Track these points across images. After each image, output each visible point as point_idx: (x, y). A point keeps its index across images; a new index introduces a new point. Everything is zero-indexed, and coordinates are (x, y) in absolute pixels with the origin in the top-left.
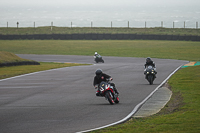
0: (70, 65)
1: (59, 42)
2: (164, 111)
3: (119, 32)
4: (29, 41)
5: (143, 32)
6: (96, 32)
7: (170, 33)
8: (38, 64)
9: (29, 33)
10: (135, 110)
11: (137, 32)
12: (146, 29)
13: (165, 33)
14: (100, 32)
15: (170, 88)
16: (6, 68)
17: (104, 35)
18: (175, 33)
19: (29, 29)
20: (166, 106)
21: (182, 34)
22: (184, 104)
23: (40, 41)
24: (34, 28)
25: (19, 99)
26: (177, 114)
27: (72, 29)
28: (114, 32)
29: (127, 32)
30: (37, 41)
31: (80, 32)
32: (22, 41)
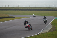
0: (23, 18)
1: (20, 11)
2: (50, 31)
3: (38, 9)
4: (12, 11)
5: (44, 9)
6: (31, 8)
7: (52, 9)
8: (14, 17)
9: (12, 9)
10: (42, 31)
11: (43, 9)
12: (45, 8)
13: (50, 9)
14: (32, 8)
15: (52, 24)
16: (5, 19)
17: (33, 9)
18: (53, 9)
19: (12, 7)
20: (51, 30)
21: (55, 9)
22: (56, 29)
23: (15, 11)
24: (13, 7)
25: (9, 27)
26: (54, 32)
27: (24, 7)
28: (36, 9)
29: (40, 9)
30: (14, 11)
31: (26, 8)
32: (10, 11)
